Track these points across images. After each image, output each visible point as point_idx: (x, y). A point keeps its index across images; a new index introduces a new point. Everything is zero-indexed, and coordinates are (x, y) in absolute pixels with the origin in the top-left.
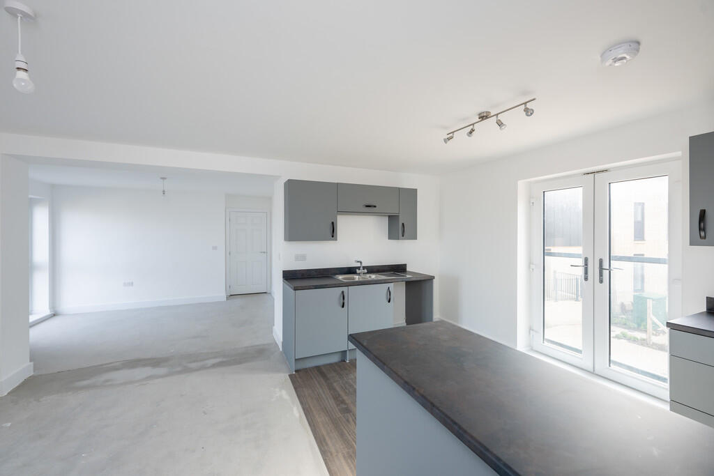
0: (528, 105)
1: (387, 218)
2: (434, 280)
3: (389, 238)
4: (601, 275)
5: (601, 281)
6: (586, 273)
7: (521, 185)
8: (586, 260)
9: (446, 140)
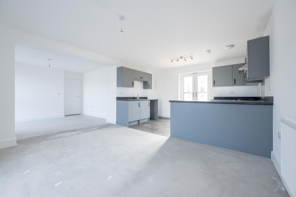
0: (192, 57)
1: (143, 82)
2: (158, 100)
3: (144, 89)
4: (196, 96)
5: (196, 97)
6: (193, 96)
7: (179, 75)
8: (193, 93)
9: (171, 62)
